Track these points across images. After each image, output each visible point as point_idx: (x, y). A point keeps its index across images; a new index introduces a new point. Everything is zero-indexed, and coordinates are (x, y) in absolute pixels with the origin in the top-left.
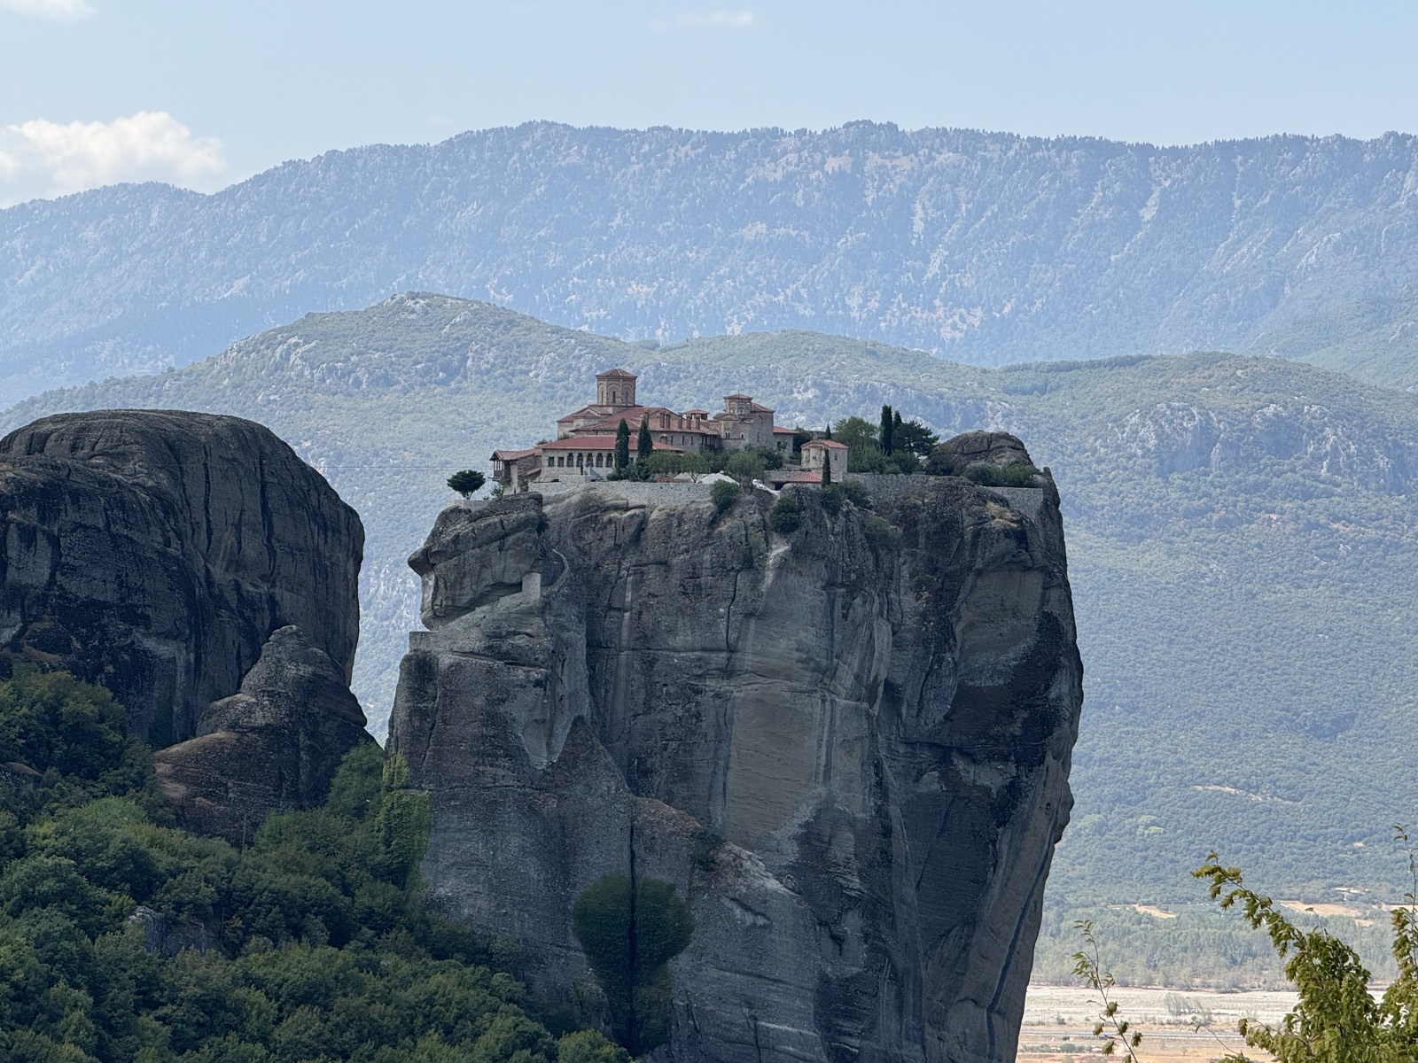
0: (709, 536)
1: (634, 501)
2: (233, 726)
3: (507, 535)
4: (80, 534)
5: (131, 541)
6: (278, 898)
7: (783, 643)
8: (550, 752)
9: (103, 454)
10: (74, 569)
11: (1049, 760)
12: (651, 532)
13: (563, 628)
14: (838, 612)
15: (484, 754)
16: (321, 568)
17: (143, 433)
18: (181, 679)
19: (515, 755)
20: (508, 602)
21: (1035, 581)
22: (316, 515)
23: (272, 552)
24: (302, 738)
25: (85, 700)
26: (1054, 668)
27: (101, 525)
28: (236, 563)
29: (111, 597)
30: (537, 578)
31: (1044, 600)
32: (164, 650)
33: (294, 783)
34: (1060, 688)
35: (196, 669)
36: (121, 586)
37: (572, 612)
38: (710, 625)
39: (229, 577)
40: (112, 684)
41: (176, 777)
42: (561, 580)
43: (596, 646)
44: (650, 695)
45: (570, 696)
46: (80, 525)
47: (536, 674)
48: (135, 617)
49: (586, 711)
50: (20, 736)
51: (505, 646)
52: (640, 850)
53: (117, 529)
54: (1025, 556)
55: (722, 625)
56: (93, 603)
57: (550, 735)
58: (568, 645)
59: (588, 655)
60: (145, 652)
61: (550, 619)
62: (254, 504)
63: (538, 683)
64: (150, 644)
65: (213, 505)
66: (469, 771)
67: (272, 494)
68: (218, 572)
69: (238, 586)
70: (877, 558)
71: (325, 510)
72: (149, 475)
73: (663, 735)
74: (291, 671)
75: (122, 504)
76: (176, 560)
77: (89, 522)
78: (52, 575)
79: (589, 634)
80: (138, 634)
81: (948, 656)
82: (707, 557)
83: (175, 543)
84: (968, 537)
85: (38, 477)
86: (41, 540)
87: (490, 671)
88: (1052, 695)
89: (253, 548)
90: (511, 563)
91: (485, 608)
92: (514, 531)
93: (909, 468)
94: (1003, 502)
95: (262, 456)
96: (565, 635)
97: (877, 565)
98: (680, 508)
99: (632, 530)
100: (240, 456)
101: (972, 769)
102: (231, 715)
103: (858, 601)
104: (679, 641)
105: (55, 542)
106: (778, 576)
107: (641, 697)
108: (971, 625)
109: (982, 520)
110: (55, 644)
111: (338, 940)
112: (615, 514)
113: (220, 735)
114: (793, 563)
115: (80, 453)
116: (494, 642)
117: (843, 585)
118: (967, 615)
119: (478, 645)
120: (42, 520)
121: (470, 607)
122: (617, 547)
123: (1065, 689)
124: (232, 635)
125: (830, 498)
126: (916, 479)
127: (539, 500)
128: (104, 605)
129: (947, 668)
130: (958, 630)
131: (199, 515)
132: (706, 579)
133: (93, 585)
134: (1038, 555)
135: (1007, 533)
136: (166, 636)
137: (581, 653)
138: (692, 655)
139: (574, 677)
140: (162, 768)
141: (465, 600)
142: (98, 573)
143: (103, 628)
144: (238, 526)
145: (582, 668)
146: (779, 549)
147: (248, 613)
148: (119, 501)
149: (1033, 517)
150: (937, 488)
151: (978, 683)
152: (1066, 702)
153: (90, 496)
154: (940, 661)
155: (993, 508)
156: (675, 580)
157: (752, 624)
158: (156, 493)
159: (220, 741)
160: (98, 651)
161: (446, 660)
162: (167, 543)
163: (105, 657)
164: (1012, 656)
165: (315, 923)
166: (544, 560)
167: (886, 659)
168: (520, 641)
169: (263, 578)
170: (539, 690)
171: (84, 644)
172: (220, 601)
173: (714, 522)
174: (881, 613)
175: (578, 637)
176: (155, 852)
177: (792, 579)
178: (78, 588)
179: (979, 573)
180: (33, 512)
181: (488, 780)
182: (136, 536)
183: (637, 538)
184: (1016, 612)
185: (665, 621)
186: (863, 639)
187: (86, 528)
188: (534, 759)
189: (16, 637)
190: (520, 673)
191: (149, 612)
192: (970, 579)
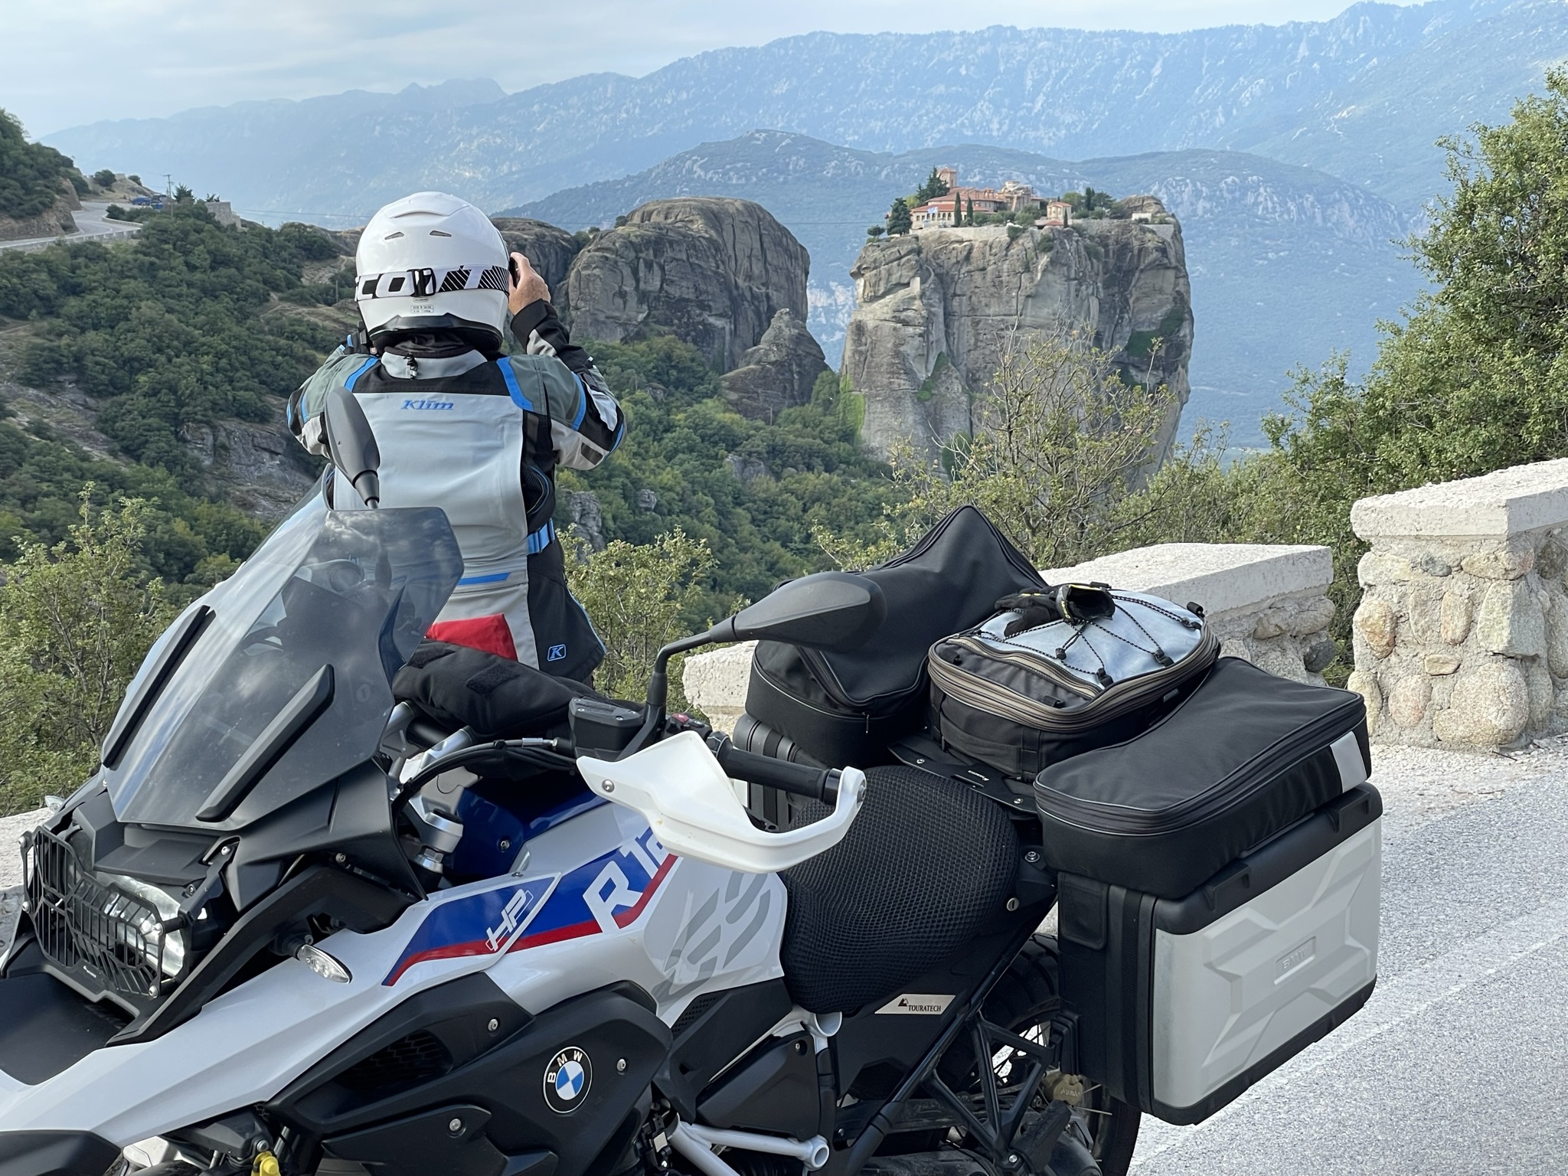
0: (1006, 255)
1: (966, 237)
2: (758, 363)
3: (901, 257)
4: (674, 263)
5: (700, 266)
6: (798, 449)
7: (1046, 310)
8: (927, 371)
9: (681, 221)
10: (672, 282)
11: (1180, 368)
12: (975, 253)
13: (932, 306)
14: (1073, 293)
15: (893, 373)
16: (790, 279)
17: (701, 210)
18: (728, 338)
19: (909, 372)
20: (902, 293)
21: (1171, 274)
22: (787, 250)
23: (767, 271)
24: (794, 367)
25: (683, 350)
26: (1181, 320)
27: (685, 258)
28: (749, 277)
29: (692, 296)
30: (918, 279)
31: (1176, 285)
32: (719, 323)
33: (793, 389)
34: (1185, 331)
35: (734, 333)
36: (696, 290)
37: (936, 298)
38: (1007, 302)
39: (747, 284)
40: (695, 342)
41: (731, 388)
42: (930, 281)
43: (948, 314)
44: (977, 340)
45: (937, 341)
46: (674, 259)
47: (918, 330)
48: (704, 306)
49: (944, 349)
50: (654, 368)
51: (903, 315)
52: (975, 420)
53: (693, 260)
54: (1166, 261)
55: (1014, 302)
56: (682, 300)
57: (927, 362)
58: (934, 314)
59: (945, 320)
60: (710, 324)
61: (925, 301)
62: (757, 245)
63: (920, 335)
64: (711, 320)
65: (738, 246)
66: (885, 381)
67: (766, 239)
68: (740, 282)
69: (751, 289)
70: (1092, 263)
71: (791, 248)
72: (706, 232)
73: (985, 361)
74: (787, 332)
75: (694, 247)
76: (724, 277)
77: (679, 256)
78: (662, 285)
79: (945, 308)
80: (706, 314)
81: (1126, 316)
82: (1005, 266)
83: (722, 267)
84: (1136, 252)
85: (651, 233)
86: (656, 267)
87: (895, 329)
88: (1181, 334)
89: (757, 269)
90: (905, 273)
91: (891, 296)
92: (905, 255)
93: (1101, 216)
94: (1153, 232)
95: (759, 220)
96: (933, 309)
97: (1092, 268)
98: (991, 240)
99: (965, 253)
100: (749, 220)
101: (1140, 375)
102: (757, 356)
103: (1084, 287)
104: (991, 311)
105: (662, 268)
106: (1043, 275)
107: (972, 341)
108: (1137, 299)
109: (1143, 242)
110: (668, 322)
111: (829, 469)
112: (956, 245)
113: (752, 366)
114: (1050, 268)
115: (669, 221)
116: (896, 314)
117: (1075, 279)
118: (1135, 294)
119: (888, 317)
120: (655, 256)
121: (883, 296)
122: (958, 262)
123: (1188, 331)
124: (751, 314)
125: (1068, 232)
126: (1105, 222)
127: (917, 238)
128: (688, 300)
129: (1125, 323)
130: (1131, 301)
131: (731, 252)
132: (1005, 278)
133: (682, 290)
134: (1173, 260)
135: (1157, 249)
136: (720, 316)
137: (941, 319)
138: (998, 318)
139: (938, 332)
140: (725, 384)
141: (882, 291)
142: (684, 284)
143: (688, 312)
144: (750, 257)
145: (942, 326)
146: (1044, 259)
147: (756, 303)
148: (691, 243)
149: (1169, 240)
150: (1118, 226)
151: (1142, 329)
152: (1188, 338)
153: (678, 243)
154: (1122, 318)
155: (1149, 235)
156: (989, 277)
157: (1030, 300)
158: (710, 240)
159: (753, 370)
160: (687, 324)
161: (871, 324)
162: (718, 267)
163: (691, 328)
164: (1159, 315)
165: (817, 462)
166: (922, 270)
167: (1096, 318)
168: (910, 313)
169: (763, 284)
170: (921, 339)
171: (680, 321)
172: (743, 296)
173: (1008, 249)
174: (1093, 294)
175: (939, 310)
176: (735, 427)
177: (1050, 277)
178: (674, 291)
179: (1142, 271)
180: (651, 252)
181: (895, 386)
182: (702, 264)
183: (968, 258)
184: (1161, 291)
185: (984, 301)
186: (1085, 307)
187: (677, 260)
188: (919, 375)
189: (646, 318)
190: (910, 330)
191: (711, 303)
192: (1137, 275)
